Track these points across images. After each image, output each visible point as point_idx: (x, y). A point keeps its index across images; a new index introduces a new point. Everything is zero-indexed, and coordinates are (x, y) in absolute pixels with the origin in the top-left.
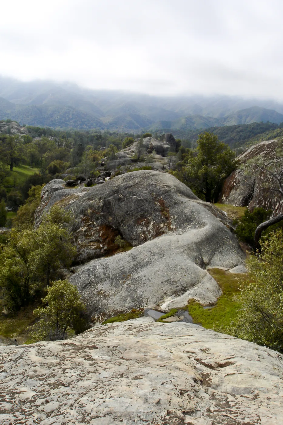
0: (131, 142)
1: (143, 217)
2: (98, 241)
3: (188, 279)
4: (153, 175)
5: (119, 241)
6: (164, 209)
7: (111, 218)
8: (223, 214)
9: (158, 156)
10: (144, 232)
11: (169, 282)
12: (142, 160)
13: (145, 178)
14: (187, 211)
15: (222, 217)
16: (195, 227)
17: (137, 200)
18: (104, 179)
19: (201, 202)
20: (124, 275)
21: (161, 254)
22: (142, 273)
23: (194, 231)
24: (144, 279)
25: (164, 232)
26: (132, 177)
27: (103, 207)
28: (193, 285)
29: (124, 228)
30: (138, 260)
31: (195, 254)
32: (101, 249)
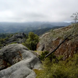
0: (12, 36)
1: (14, 57)
2: (2, 65)
3: (27, 73)
4: (17, 45)
5: (8, 64)
6: (20, 54)
7: (5, 58)
8: (37, 54)
9: (20, 39)
10: (15, 61)
11: (22, 74)
12: (16, 40)
13: (14, 46)
14: (26, 54)
15: (36, 55)
16: (29, 58)
17: (12, 52)
18: (4, 47)
19: (30, 51)
20: (9, 74)
21: (20, 67)
22: (14, 73)
23: (29, 59)
24: (15, 74)
25: (20, 60)
26: (11, 46)
27: (3, 55)
28: (29, 74)
29: (9, 60)
30: (13, 69)
31: (29, 66)
32: (3, 67)
